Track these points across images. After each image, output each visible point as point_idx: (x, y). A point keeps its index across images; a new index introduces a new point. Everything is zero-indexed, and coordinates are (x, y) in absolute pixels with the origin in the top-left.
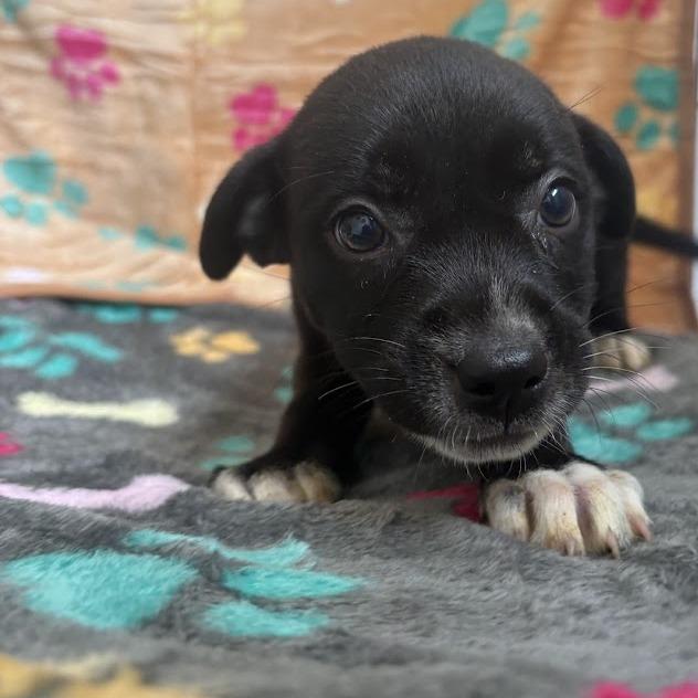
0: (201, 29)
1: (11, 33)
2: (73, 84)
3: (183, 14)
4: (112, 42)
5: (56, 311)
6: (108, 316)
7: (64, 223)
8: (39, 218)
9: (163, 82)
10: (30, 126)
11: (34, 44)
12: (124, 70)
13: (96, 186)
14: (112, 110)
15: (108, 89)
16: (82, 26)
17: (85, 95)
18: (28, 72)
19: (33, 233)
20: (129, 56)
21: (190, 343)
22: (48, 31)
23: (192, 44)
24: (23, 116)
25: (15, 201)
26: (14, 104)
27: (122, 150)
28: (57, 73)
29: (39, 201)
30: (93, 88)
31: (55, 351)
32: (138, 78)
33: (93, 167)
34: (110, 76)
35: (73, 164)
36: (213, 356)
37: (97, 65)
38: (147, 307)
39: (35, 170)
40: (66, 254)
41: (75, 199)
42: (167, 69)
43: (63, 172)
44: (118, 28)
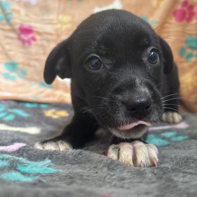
0: (59, 26)
1: (7, 27)
2: (23, 41)
3: (55, 22)
4: (34, 29)
5: (13, 103)
6: (28, 105)
7: (20, 80)
8: (13, 79)
9: (48, 41)
10: (11, 53)
11: (13, 30)
12: (38, 37)
13: (29, 70)
14: (33, 49)
15: (33, 43)
16: (26, 25)
17: (27, 45)
18: (11, 38)
19: (11, 83)
20: (39, 33)
21: (49, 113)
22: (17, 27)
23: (57, 30)
24: (10, 50)
25: (7, 74)
26: (7, 47)
27: (36, 60)
28: (19, 38)
29: (13, 74)
30: (29, 42)
31: (9, 113)
32: (41, 40)
33: (29, 65)
34: (34, 39)
35: (23, 64)
36: (55, 117)
37: (30, 36)
38: (39, 103)
39: (13, 66)
40: (20, 89)
41: (23, 74)
42: (49, 37)
43: (20, 66)
44: (36, 26)
